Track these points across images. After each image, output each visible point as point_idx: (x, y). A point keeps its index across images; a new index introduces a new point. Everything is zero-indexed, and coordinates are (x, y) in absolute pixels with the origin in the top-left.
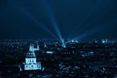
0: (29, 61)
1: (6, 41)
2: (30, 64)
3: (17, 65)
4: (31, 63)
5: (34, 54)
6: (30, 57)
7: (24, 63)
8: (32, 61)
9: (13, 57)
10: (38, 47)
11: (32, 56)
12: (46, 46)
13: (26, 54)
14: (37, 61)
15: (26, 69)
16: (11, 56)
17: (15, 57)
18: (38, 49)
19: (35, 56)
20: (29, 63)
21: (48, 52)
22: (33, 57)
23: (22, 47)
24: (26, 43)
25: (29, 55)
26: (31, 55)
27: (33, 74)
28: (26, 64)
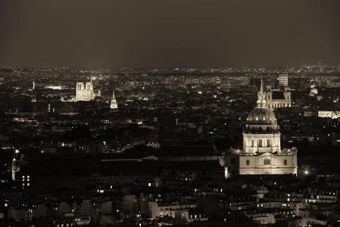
0: (255, 145)
1: (175, 74)
2: (259, 154)
3: (215, 158)
4: (261, 150)
5: (273, 119)
6: (260, 131)
7: (238, 151)
8: (264, 143)
9: (200, 130)
10: (288, 95)
11: (264, 127)
12: (315, 91)
13: (244, 119)
14: (284, 145)
15: (243, 172)
16: (192, 125)
17: (205, 131)
18: (287, 103)
19: (275, 126)
20: (255, 150)
21: (323, 114)
22: (269, 131)
23: (233, 93)
24: (244, 81)
25: (254, 123)
26: (261, 122)
27: (269, 188)
28: (244, 154)
